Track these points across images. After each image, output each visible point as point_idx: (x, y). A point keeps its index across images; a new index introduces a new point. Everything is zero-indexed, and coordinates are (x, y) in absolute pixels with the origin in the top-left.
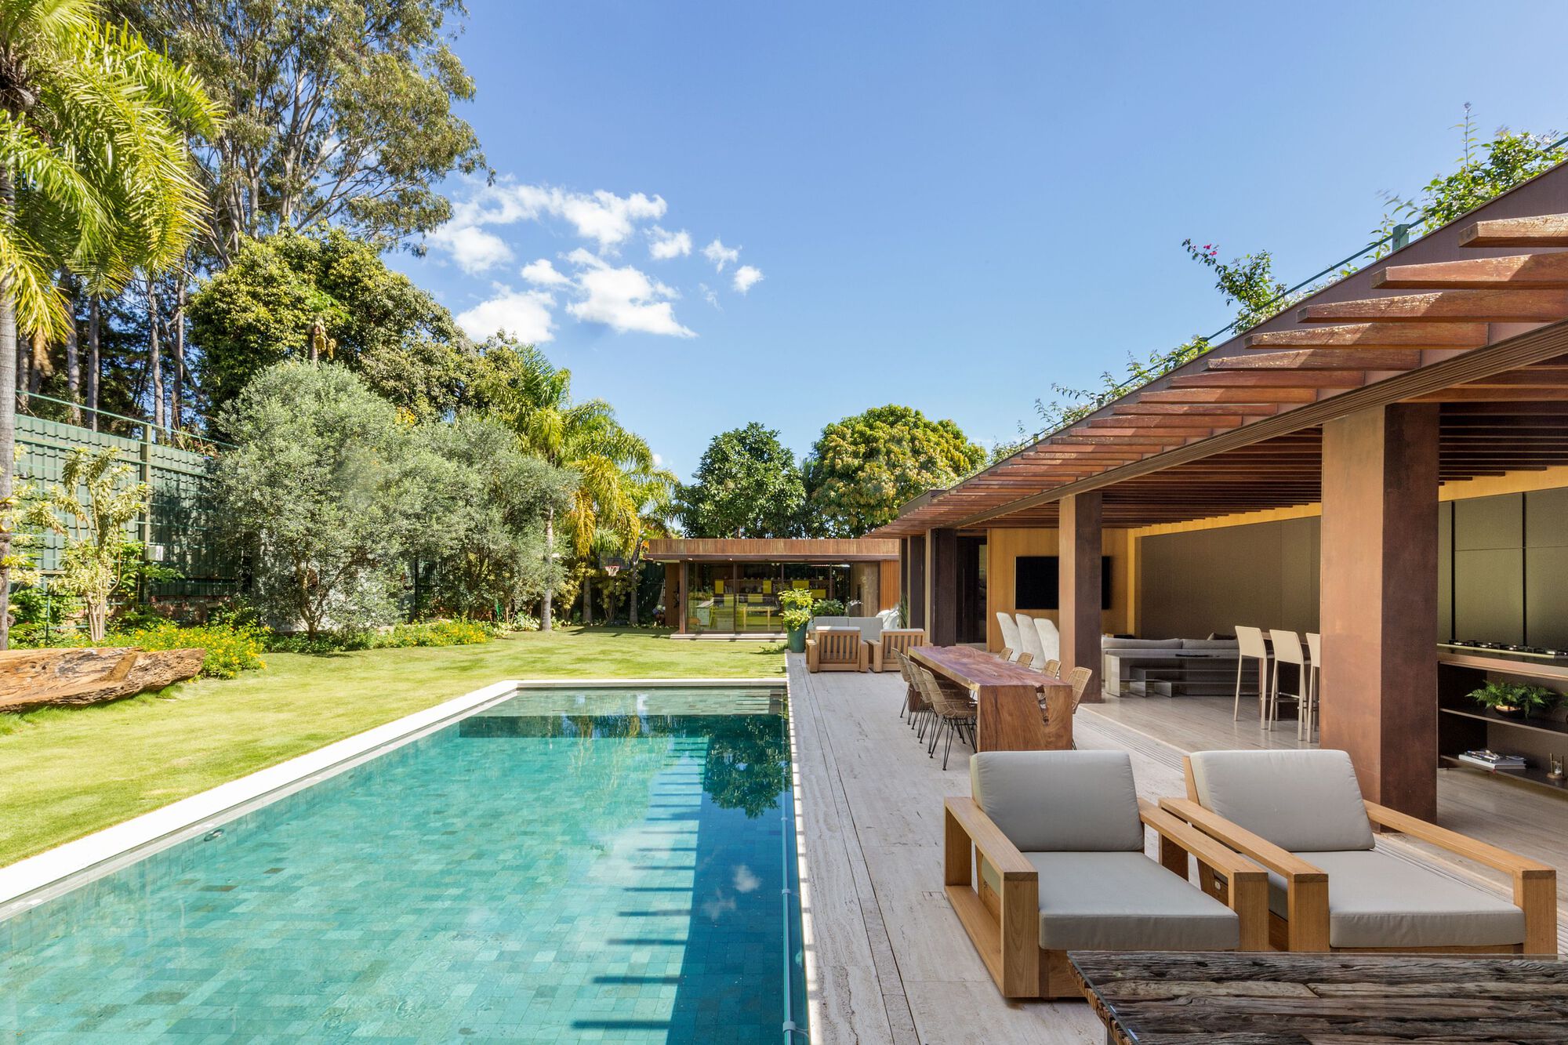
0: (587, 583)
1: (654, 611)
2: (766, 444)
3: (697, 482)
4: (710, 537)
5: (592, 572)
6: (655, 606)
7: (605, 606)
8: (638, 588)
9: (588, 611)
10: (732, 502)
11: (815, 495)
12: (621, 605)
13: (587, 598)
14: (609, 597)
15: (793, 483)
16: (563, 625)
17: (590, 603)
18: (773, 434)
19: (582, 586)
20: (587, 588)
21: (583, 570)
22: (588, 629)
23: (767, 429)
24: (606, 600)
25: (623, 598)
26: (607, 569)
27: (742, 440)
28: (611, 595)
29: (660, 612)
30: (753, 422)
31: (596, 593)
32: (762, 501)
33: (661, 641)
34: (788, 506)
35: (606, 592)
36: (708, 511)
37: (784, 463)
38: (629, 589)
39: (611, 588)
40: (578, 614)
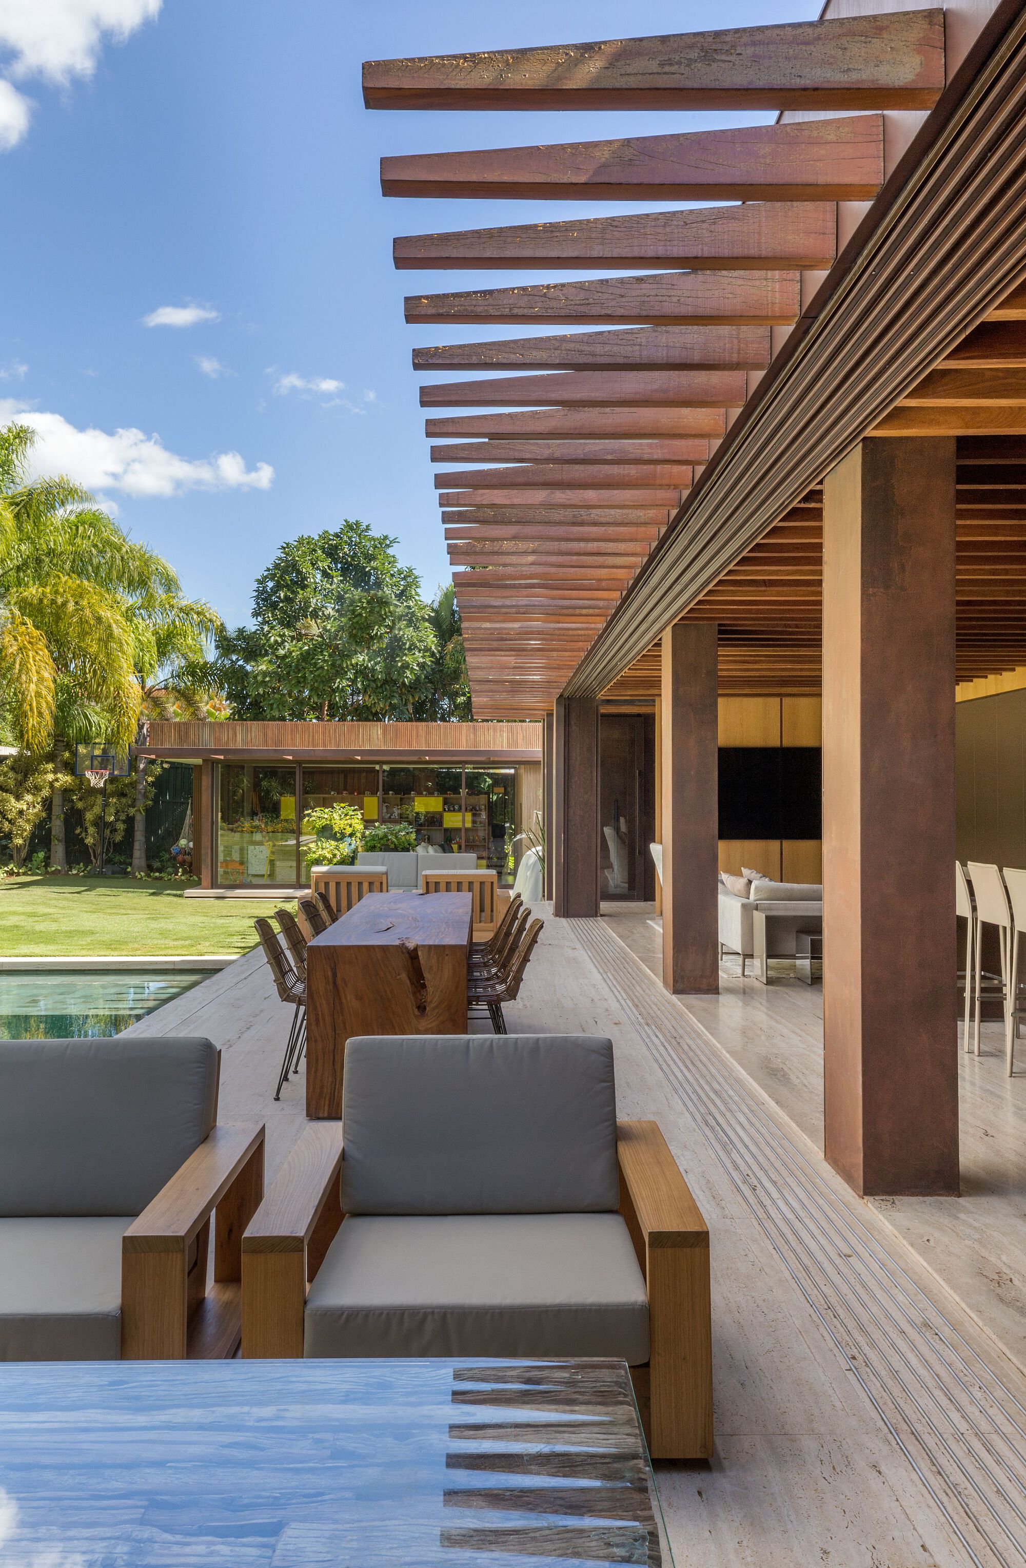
0: (57, 801)
1: (174, 849)
2: (370, 558)
3: (252, 625)
4: (273, 719)
5: (64, 779)
6: (178, 840)
7: (89, 841)
8: (148, 810)
9: (59, 850)
10: (307, 657)
11: (450, 646)
12: (118, 838)
13: (57, 826)
14: (95, 824)
15: (416, 628)
16: (11, 873)
17: (62, 836)
18: (384, 543)
19: (47, 804)
20: (58, 810)
21: (50, 777)
22: (51, 879)
23: (375, 533)
24: (91, 830)
25: (121, 826)
26: (88, 774)
27: (332, 552)
28: (99, 822)
29: (183, 852)
30: (352, 520)
31: (74, 818)
32: (361, 658)
33: (165, 902)
34: (406, 666)
35: (89, 816)
36: (265, 674)
37: (402, 593)
38: (132, 811)
39: (97, 810)
40: (41, 855)
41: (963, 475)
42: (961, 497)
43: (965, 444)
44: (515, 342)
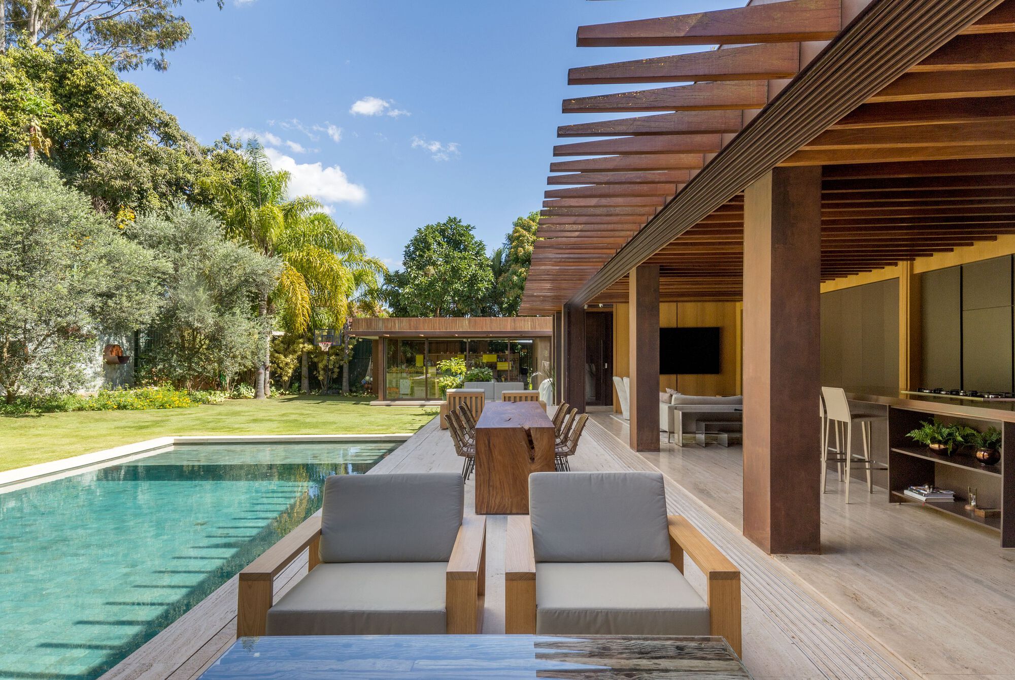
0: (304, 358)
1: (363, 382)
2: (461, 235)
3: (402, 269)
4: (414, 316)
5: (308, 347)
6: (365, 377)
7: (321, 378)
8: (350, 362)
9: (305, 382)
10: (431, 284)
11: (501, 279)
12: (335, 376)
13: (305, 371)
14: (324, 369)
15: (484, 270)
16: (282, 394)
17: (307, 375)
18: (468, 228)
19: (300, 359)
20: (304, 363)
21: (301, 346)
22: (302, 397)
23: (464, 223)
24: (322, 372)
25: (336, 370)
26: (321, 345)
27: (442, 232)
28: (326, 369)
29: (368, 383)
30: (452, 217)
31: (313, 367)
32: (457, 286)
33: (361, 407)
34: (479, 289)
35: (321, 366)
36: (407, 293)
37: (477, 253)
38: (342, 363)
39: (325, 362)
40: (297, 385)
41: (825, 185)
42: (824, 197)
43: (827, 169)
44: (610, 122)
